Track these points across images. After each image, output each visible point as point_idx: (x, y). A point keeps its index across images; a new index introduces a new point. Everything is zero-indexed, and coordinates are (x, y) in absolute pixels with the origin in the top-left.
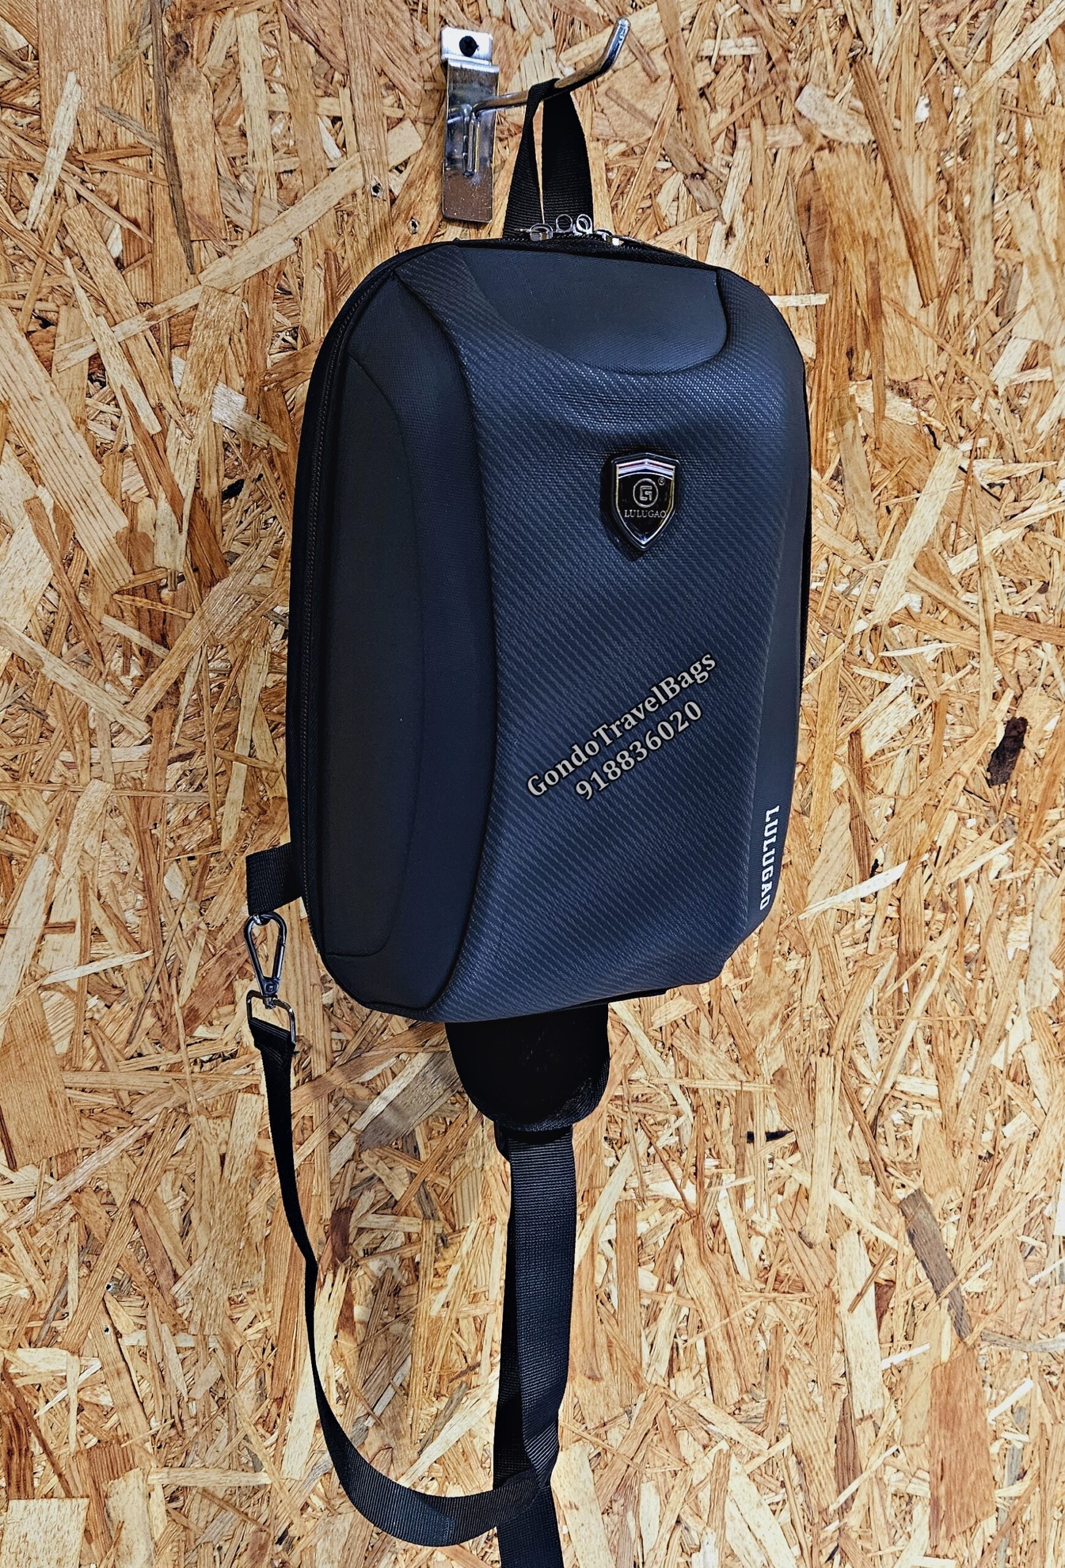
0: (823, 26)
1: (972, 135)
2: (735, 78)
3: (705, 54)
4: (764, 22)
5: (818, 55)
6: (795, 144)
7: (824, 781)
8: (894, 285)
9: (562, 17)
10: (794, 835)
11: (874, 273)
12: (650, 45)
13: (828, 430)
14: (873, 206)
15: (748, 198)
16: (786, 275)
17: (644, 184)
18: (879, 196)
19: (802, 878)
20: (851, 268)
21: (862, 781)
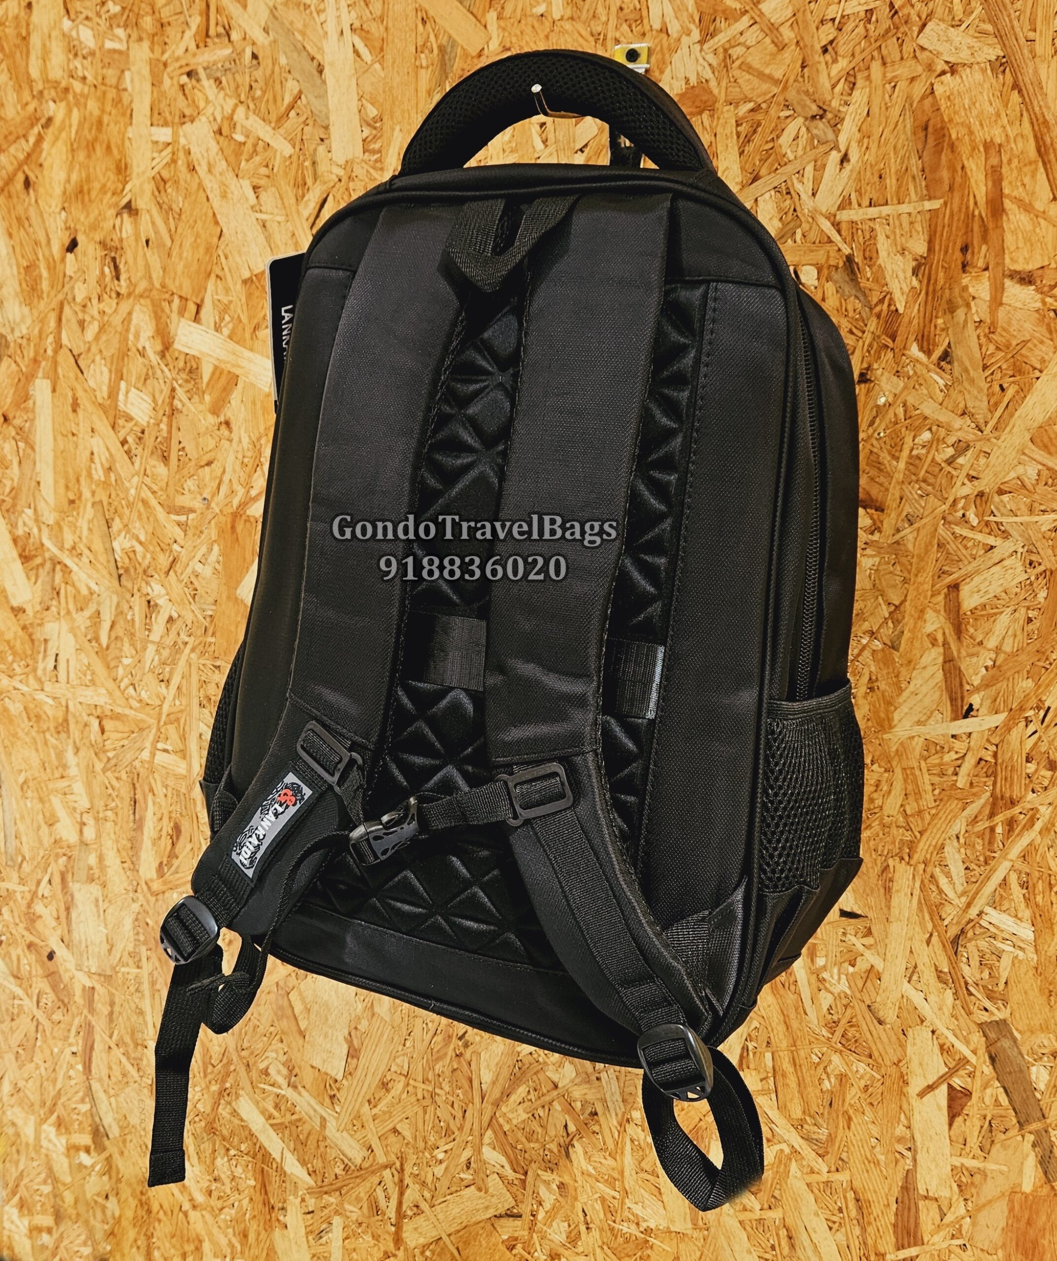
7: (915, 623)
8: (1019, 184)
9: (706, 18)
10: (881, 665)
11: (995, 176)
12: (780, 21)
13: (937, 317)
14: (998, 115)
15: (864, 127)
16: (899, 187)
17: (768, 131)
18: (1006, 106)
19: (889, 703)
20: (969, 173)
21: (959, 630)
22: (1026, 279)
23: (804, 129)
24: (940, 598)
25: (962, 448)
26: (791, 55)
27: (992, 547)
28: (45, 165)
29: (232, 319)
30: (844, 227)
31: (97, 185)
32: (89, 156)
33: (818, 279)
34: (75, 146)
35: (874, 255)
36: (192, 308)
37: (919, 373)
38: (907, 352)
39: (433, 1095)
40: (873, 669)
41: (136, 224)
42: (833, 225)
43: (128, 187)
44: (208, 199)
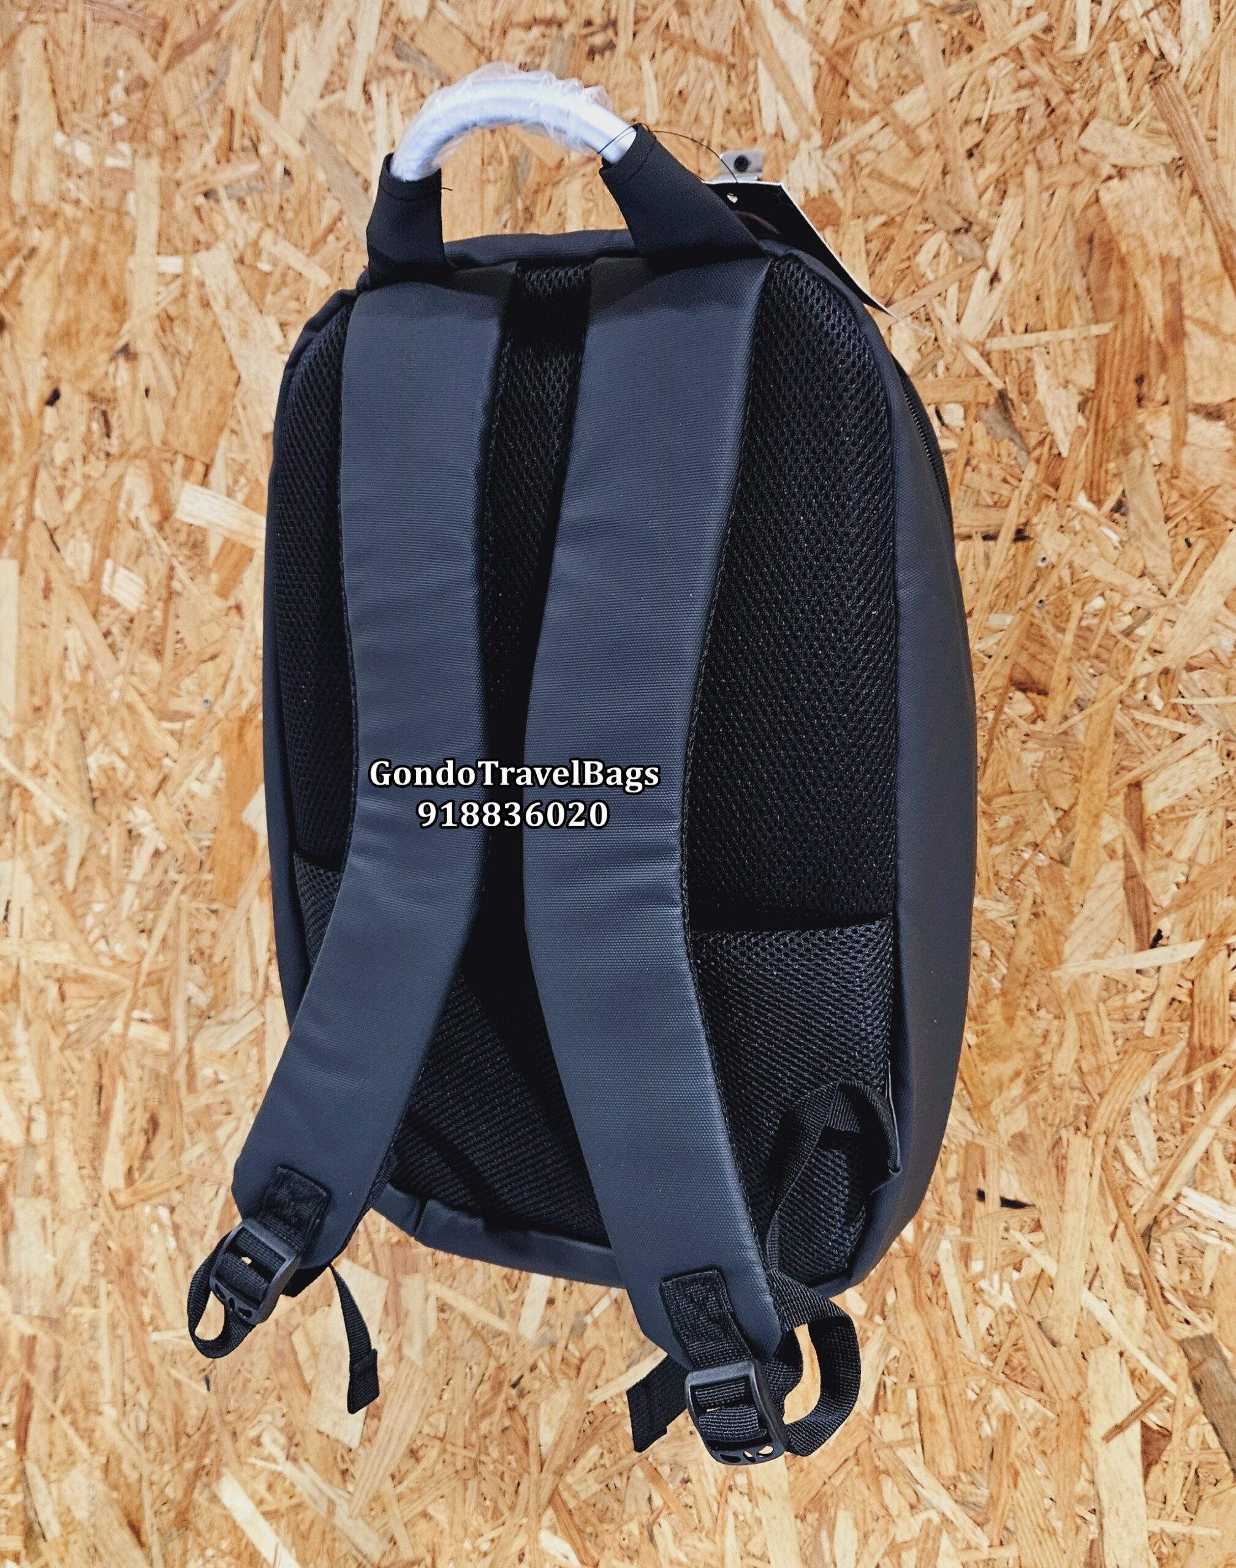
7: (1089, 832)
8: (1202, 303)
9: (829, 120)
10: (1049, 884)
11: (1174, 293)
12: (915, 123)
13: (1108, 461)
14: (1176, 225)
15: (1018, 241)
16: (1060, 309)
17: (903, 247)
18: (1184, 213)
19: (1058, 932)
20: (1143, 293)
21: (1143, 839)
22: (1214, 414)
23: (945, 246)
24: (1119, 800)
25: (1142, 615)
26: (930, 162)
27: (1181, 736)
28: (26, 302)
29: (249, 481)
30: (995, 358)
31: (87, 326)
32: (79, 292)
33: (965, 418)
34: (63, 280)
35: (1032, 390)
36: (199, 468)
37: (1088, 527)
38: (1072, 503)
39: (476, 1464)
40: (1038, 889)
41: (134, 371)
42: (982, 355)
43: (126, 327)
44: (224, 340)
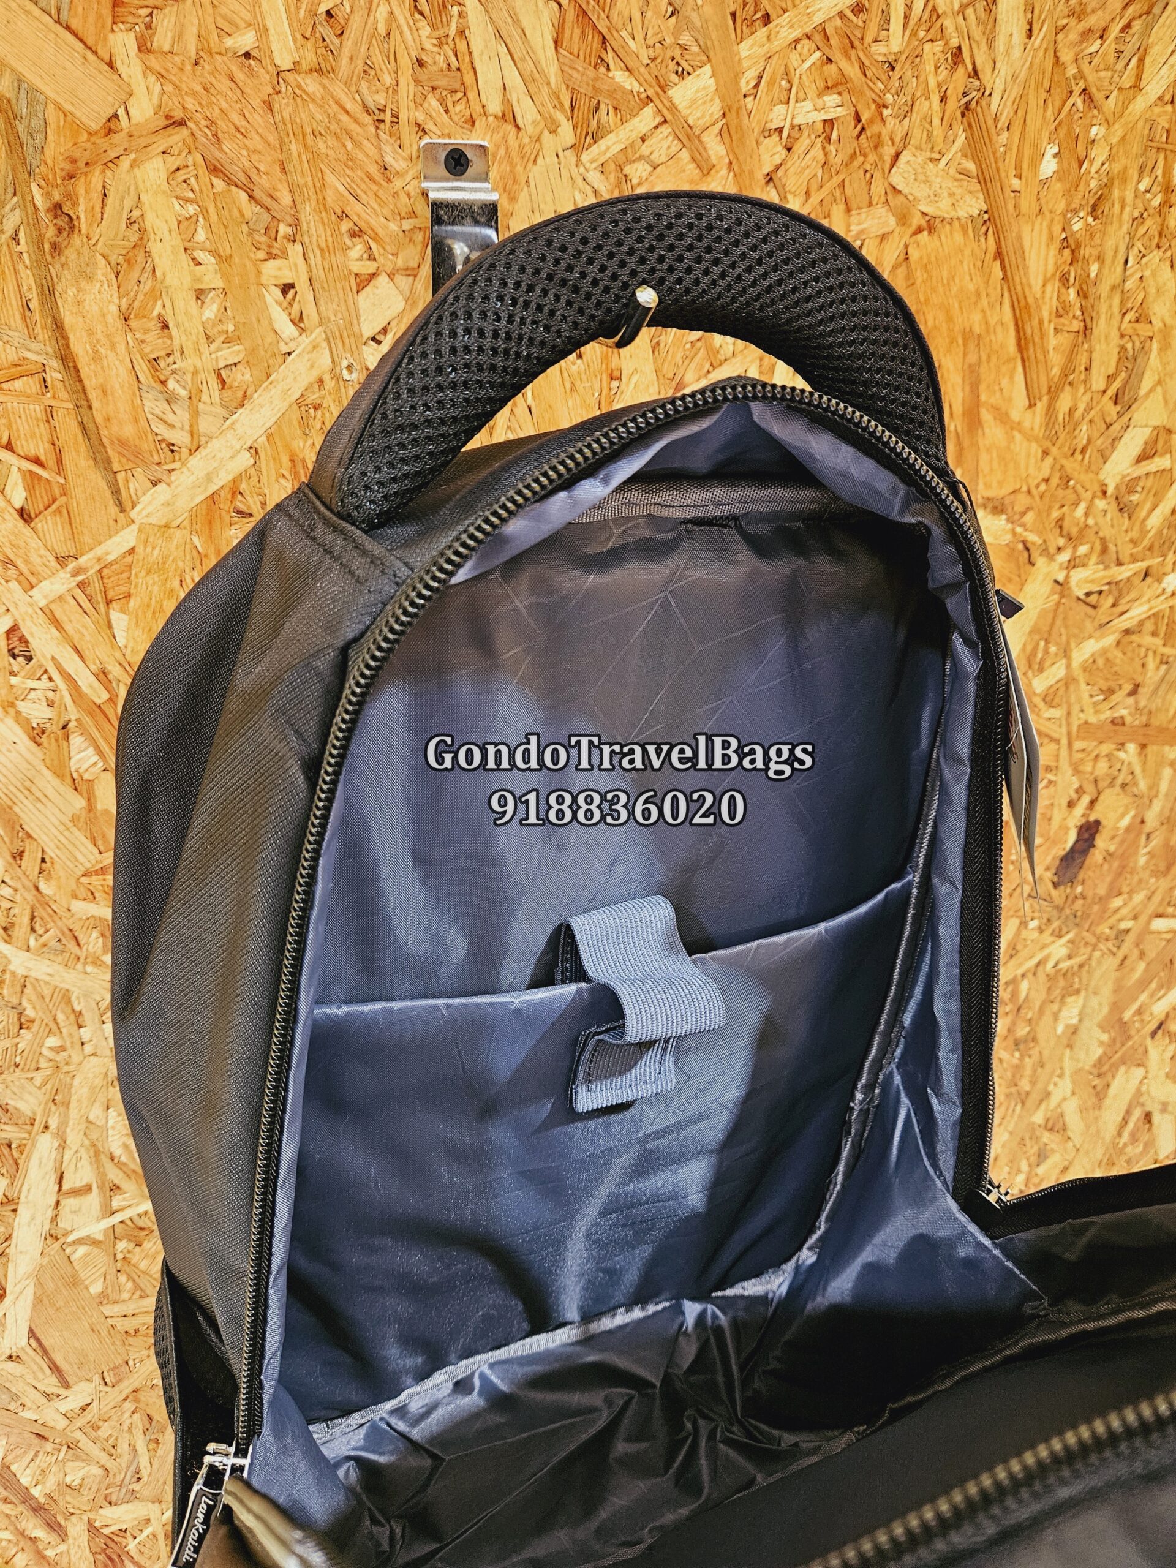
0: (930, 68)
1: (1108, 186)
2: (812, 153)
3: (774, 126)
4: (852, 71)
5: (922, 106)
6: (886, 230)
